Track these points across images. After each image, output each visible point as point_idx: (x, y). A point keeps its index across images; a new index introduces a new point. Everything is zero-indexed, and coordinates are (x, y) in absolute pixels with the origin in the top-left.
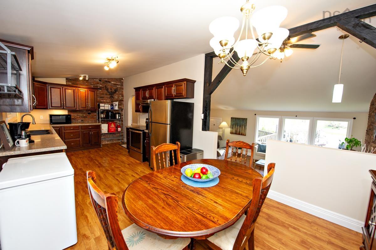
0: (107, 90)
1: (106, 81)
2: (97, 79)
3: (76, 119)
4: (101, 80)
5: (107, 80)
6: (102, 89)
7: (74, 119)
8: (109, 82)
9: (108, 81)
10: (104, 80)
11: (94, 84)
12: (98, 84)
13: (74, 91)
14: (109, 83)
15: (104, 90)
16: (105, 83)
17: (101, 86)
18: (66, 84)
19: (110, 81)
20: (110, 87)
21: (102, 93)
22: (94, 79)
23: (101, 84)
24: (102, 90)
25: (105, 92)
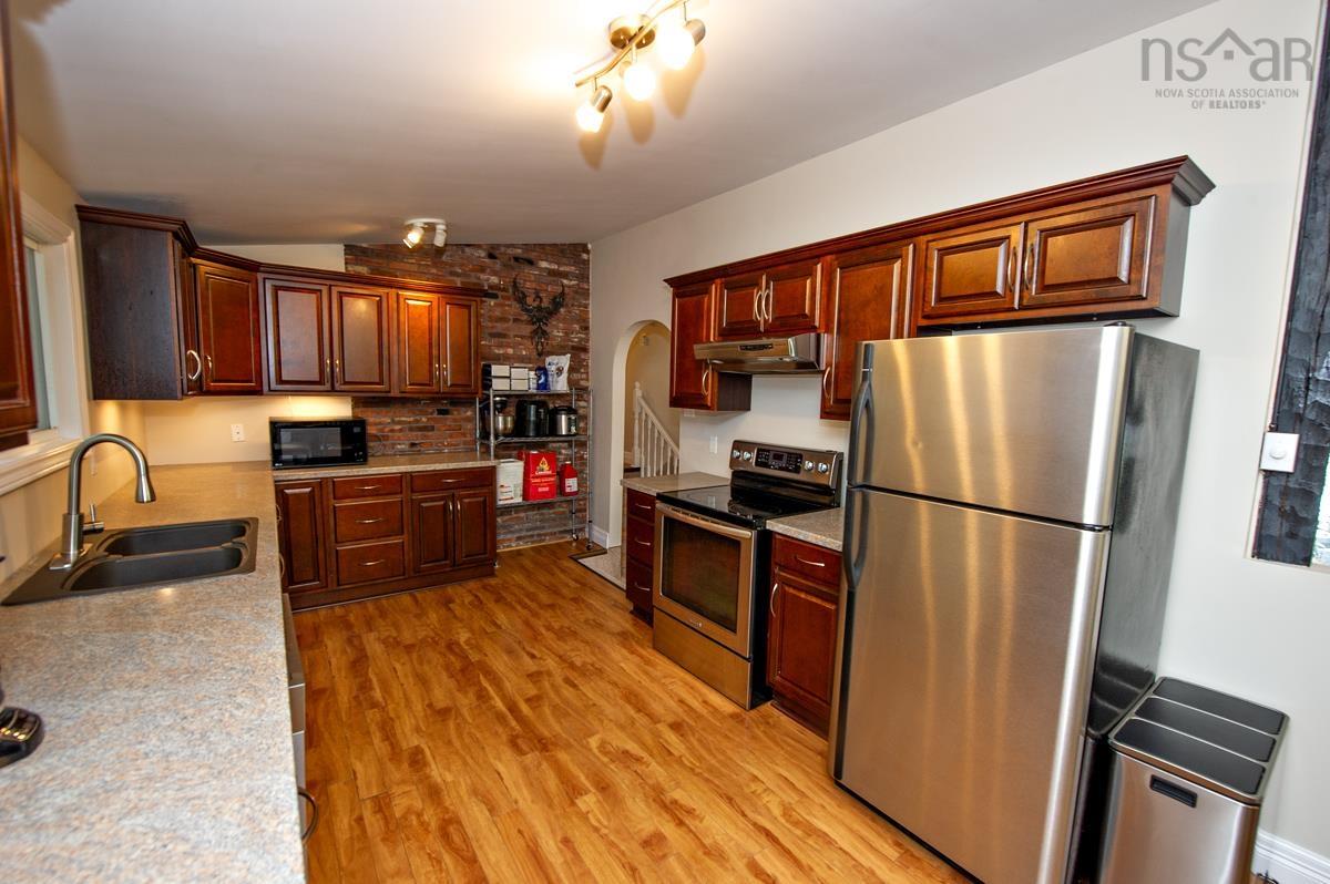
0: (521, 299)
1: (517, 259)
2: (479, 246)
3: (386, 438)
4: (496, 253)
5: (520, 251)
6: (500, 294)
7: (377, 438)
8: (531, 262)
9: (525, 256)
10: (509, 251)
11: (464, 275)
12: (483, 270)
13: (379, 304)
14: (527, 270)
15: (508, 299)
16: (513, 268)
17: (494, 280)
18: (343, 271)
19: (532, 255)
20: (534, 285)
21: (498, 313)
22: (467, 249)
23: (495, 273)
24: (500, 300)
25: (513, 308)
